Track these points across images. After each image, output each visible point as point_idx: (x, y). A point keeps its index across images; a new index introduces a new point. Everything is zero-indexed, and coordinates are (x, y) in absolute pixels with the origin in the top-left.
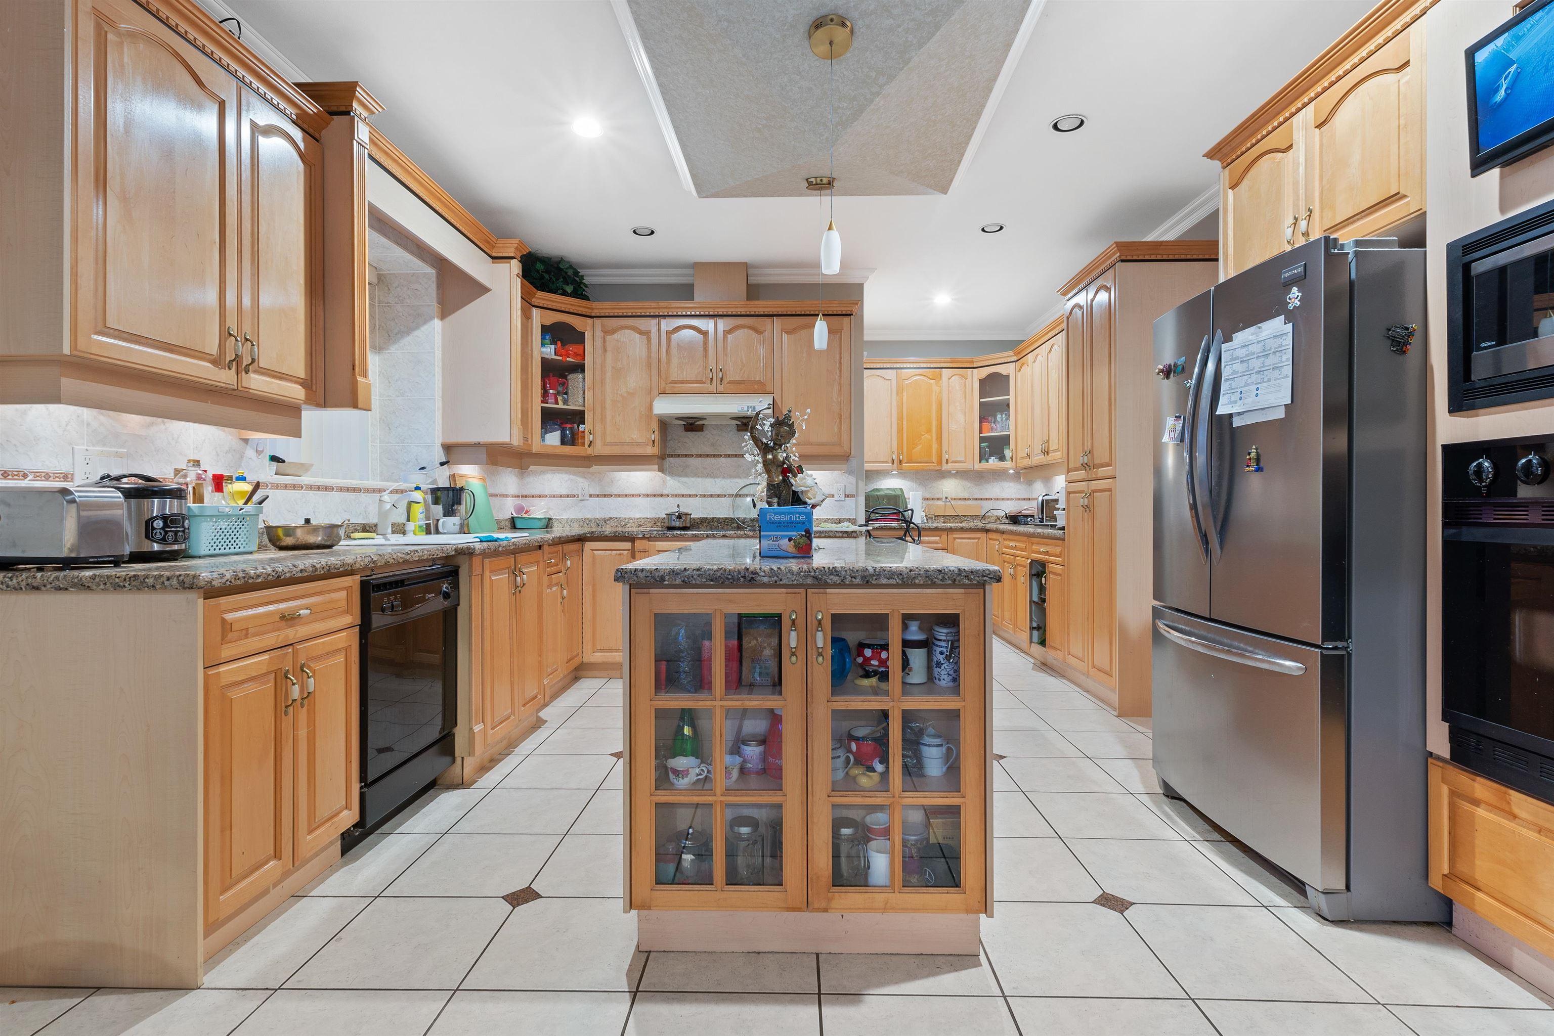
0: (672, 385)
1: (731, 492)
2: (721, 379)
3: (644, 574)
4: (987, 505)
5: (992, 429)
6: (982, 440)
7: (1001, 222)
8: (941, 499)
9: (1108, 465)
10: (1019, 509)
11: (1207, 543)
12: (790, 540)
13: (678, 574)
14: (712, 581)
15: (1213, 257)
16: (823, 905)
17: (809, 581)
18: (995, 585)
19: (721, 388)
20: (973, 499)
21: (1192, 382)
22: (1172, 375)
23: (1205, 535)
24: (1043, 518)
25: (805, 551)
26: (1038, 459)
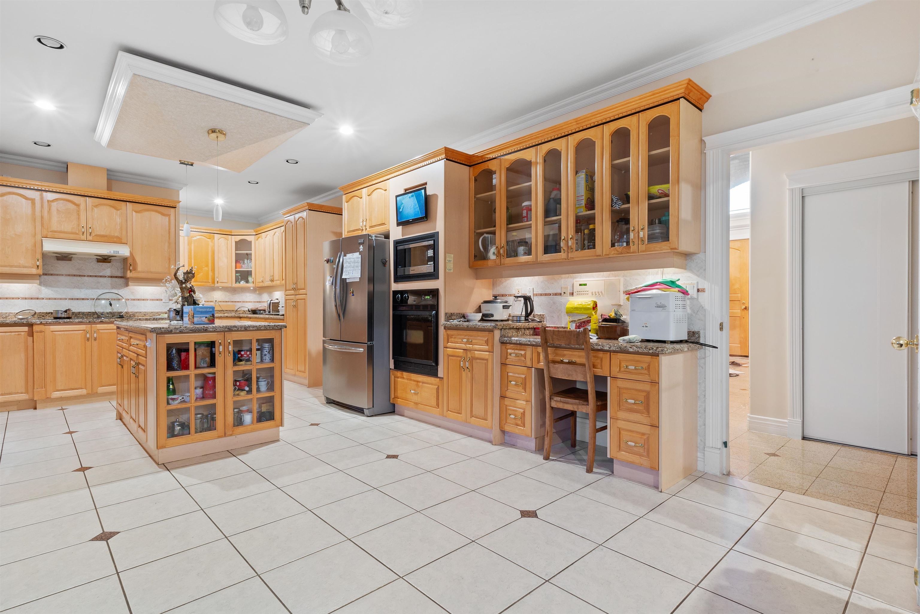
0: (52, 233)
1: (92, 297)
2: (91, 233)
3: (164, 329)
4: (239, 305)
5: (242, 267)
6: (237, 272)
7: (258, 181)
8: (213, 302)
9: (304, 289)
10: (257, 307)
11: (340, 317)
12: (206, 318)
13: (177, 329)
14: (191, 331)
15: (341, 213)
16: (231, 433)
17: (226, 330)
18: (285, 329)
19: (90, 238)
20: (231, 302)
21: (335, 266)
22: (329, 262)
23: (339, 315)
24: (270, 311)
25: (212, 321)
26: (267, 283)
